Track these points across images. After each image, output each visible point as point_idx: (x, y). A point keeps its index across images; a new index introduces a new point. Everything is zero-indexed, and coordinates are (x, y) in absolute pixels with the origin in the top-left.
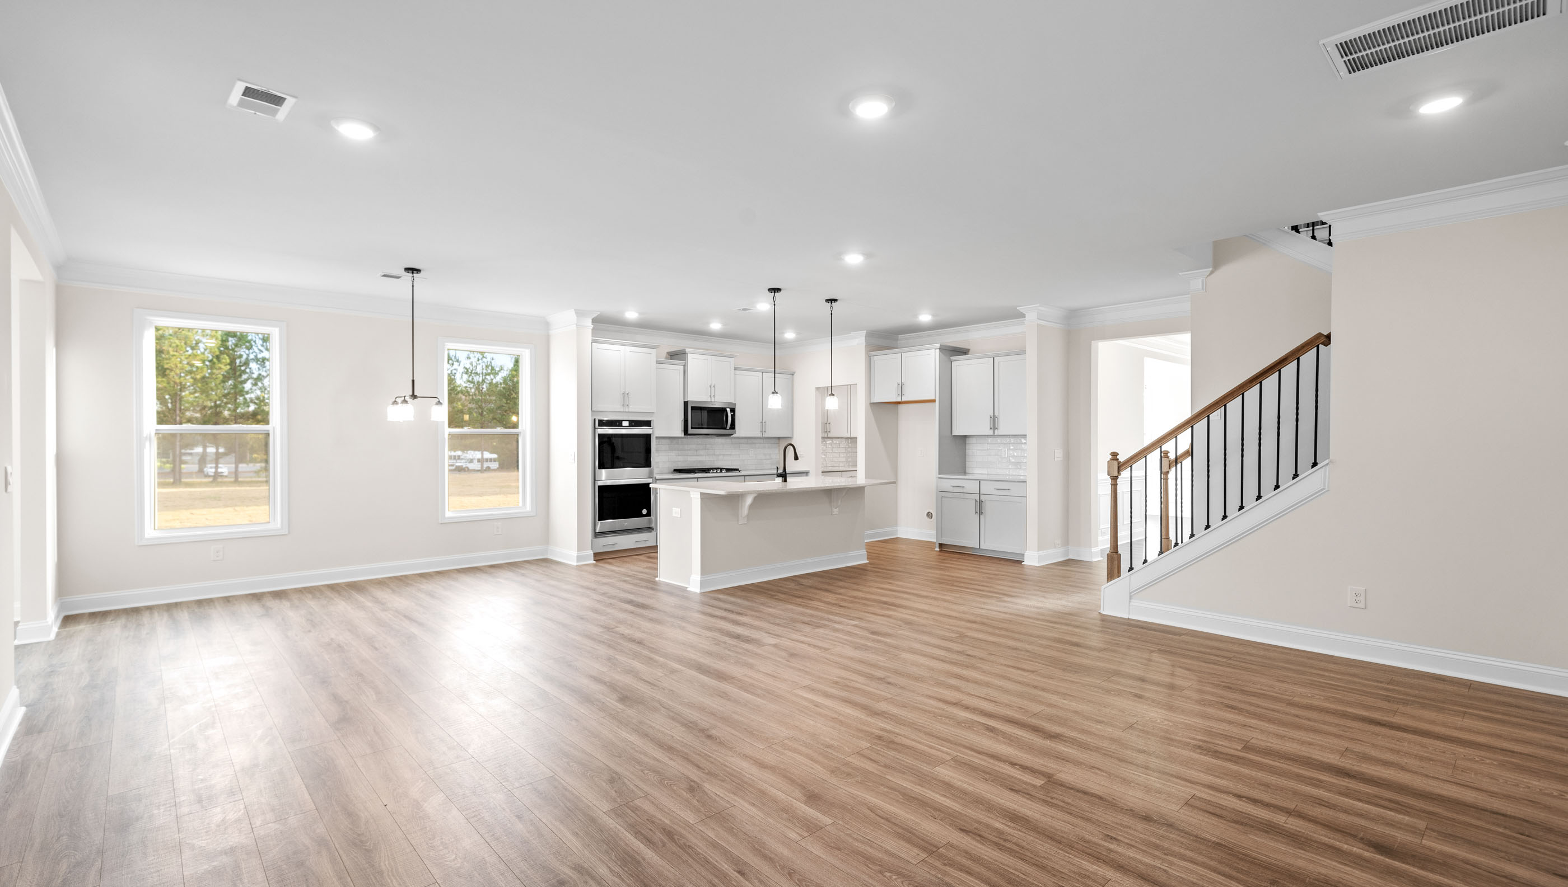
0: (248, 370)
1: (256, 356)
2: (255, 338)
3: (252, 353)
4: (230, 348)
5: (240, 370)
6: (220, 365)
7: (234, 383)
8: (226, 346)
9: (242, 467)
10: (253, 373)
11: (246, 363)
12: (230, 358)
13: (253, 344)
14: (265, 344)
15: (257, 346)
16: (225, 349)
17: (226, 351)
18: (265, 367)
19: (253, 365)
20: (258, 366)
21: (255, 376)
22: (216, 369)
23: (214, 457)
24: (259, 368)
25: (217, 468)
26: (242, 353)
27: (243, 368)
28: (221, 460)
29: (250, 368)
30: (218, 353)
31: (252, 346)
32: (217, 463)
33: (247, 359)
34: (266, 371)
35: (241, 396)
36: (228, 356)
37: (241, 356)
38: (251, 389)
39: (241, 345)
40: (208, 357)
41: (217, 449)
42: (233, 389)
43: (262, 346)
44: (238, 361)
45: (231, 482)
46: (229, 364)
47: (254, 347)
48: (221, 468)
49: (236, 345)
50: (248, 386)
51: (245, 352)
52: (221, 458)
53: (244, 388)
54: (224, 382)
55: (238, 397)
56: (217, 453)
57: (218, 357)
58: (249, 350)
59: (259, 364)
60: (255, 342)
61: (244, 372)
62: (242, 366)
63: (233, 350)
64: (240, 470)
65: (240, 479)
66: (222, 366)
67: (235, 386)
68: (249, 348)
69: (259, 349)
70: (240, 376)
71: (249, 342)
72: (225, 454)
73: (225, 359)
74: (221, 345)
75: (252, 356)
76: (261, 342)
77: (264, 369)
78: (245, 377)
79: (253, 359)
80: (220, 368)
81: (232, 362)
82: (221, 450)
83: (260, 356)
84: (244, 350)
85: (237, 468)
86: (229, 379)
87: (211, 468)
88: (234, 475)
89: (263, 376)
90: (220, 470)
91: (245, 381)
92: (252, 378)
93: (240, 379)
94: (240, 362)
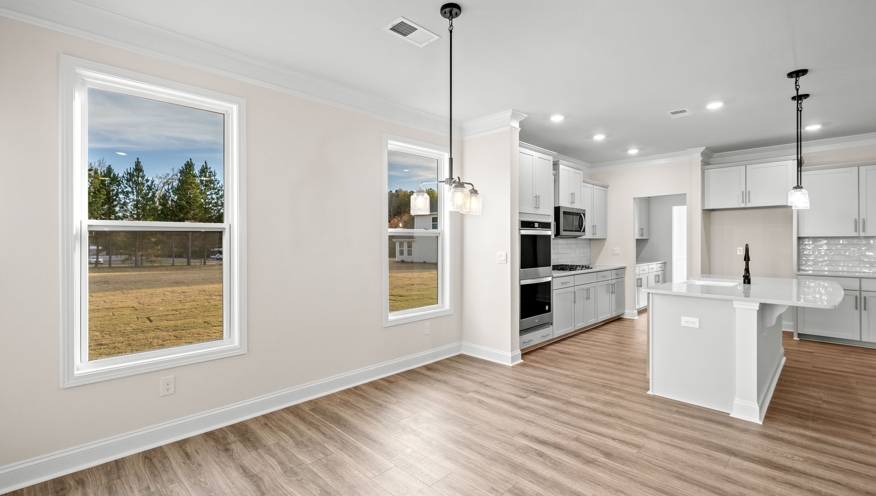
0: (117, 199)
1: (123, 190)
2: (122, 179)
3: (120, 188)
4: (107, 185)
5: (113, 199)
6: (100, 195)
7: (109, 207)
8: (104, 184)
9: (114, 258)
10: (121, 201)
11: (117, 195)
12: (106, 191)
13: (121, 183)
14: (128, 183)
15: (124, 184)
16: (103, 185)
17: (104, 187)
18: (129, 197)
19: (121, 196)
20: (124, 196)
21: (122, 202)
22: (98, 198)
23: (96, 252)
24: (124, 198)
25: (97, 258)
26: (114, 188)
27: (114, 198)
28: (100, 254)
29: (119, 198)
30: (99, 188)
31: (120, 184)
32: (97, 255)
33: (117, 192)
34: (129, 200)
35: (113, 215)
36: (105, 190)
37: (113, 190)
38: (119, 210)
39: (114, 184)
40: (92, 191)
41: (98, 247)
42: (108, 210)
43: (127, 184)
44: (111, 193)
45: (107, 267)
46: (106, 195)
47: (121, 185)
48: (100, 258)
49: (110, 184)
50: (117, 209)
51: (116, 188)
52: (100, 252)
53: (115, 209)
54: (102, 206)
55: (111, 215)
56: (97, 250)
57: (99, 191)
58: (118, 187)
59: (125, 195)
60: (122, 182)
61: (115, 200)
62: (114, 196)
63: (108, 186)
64: (112, 259)
65: (112, 266)
66: (102, 196)
67: (109, 209)
68: (119, 185)
69: (124, 186)
70: (113, 202)
71: (118, 181)
72: (101, 250)
73: (104, 192)
74: (101, 183)
75: (120, 190)
76: (126, 182)
77: (128, 198)
78: (115, 203)
79: (121, 192)
80: (100, 197)
81: (108, 193)
82: (100, 248)
83: (125, 190)
84: (116, 186)
85: (110, 258)
86: (106, 204)
87: (93, 258)
88: (108, 263)
89: (127, 202)
90: (99, 260)
91: (116, 206)
92: (120, 204)
93: (112, 205)
94: (113, 194)
